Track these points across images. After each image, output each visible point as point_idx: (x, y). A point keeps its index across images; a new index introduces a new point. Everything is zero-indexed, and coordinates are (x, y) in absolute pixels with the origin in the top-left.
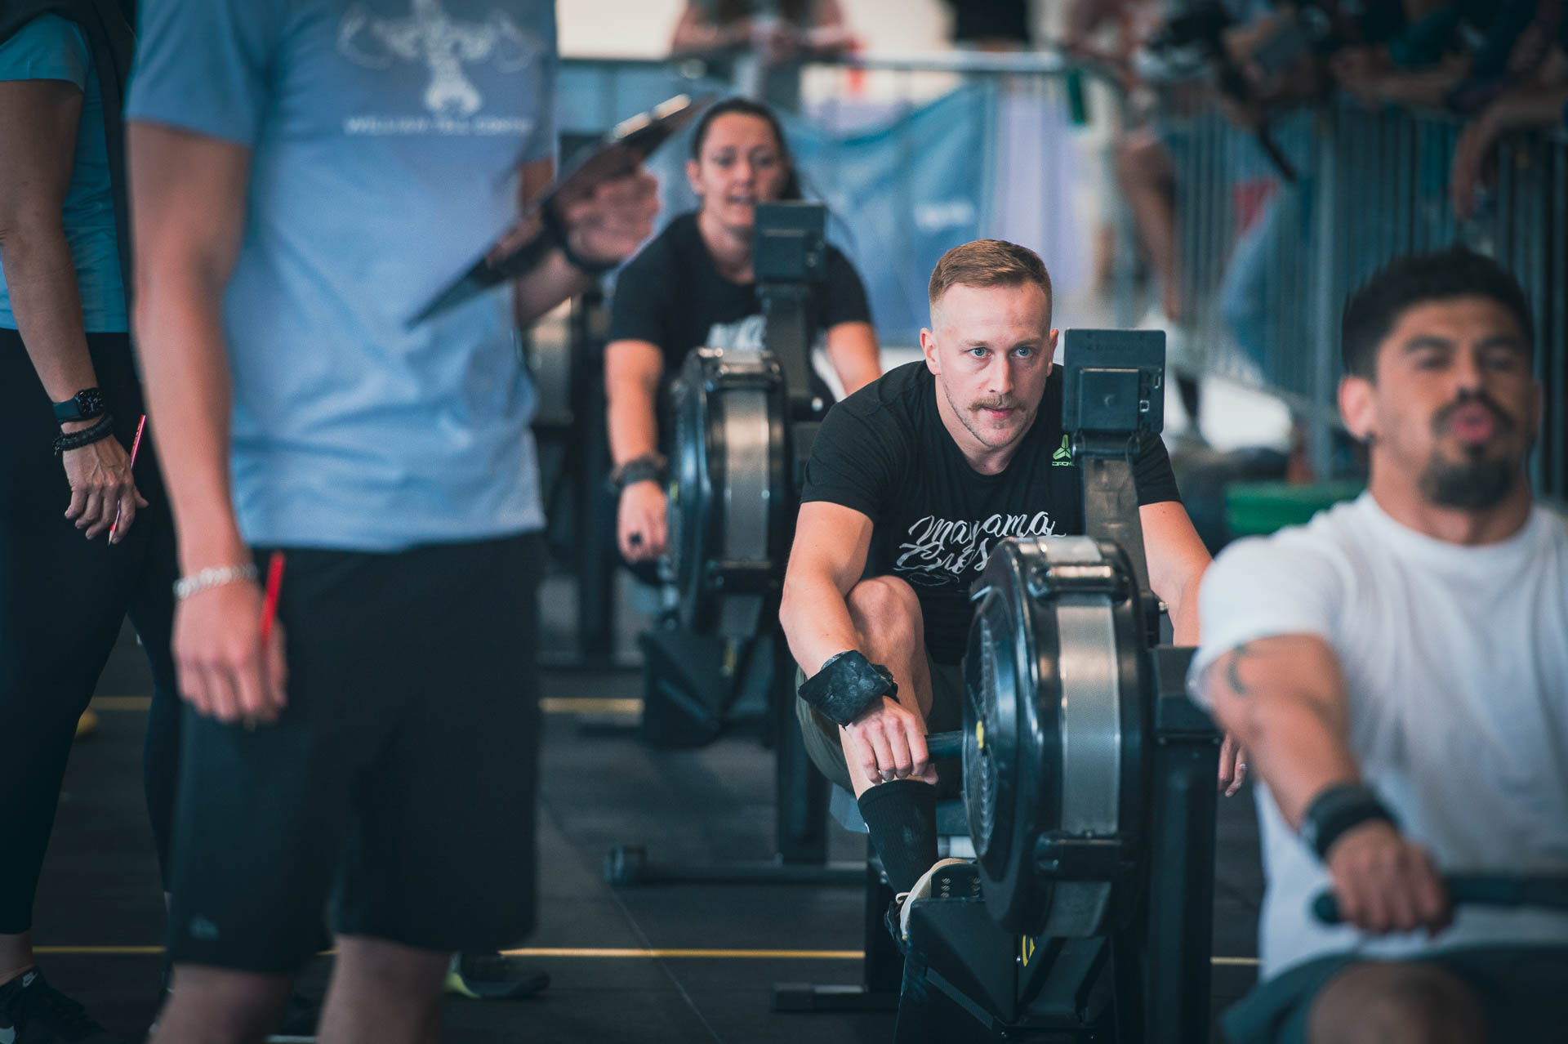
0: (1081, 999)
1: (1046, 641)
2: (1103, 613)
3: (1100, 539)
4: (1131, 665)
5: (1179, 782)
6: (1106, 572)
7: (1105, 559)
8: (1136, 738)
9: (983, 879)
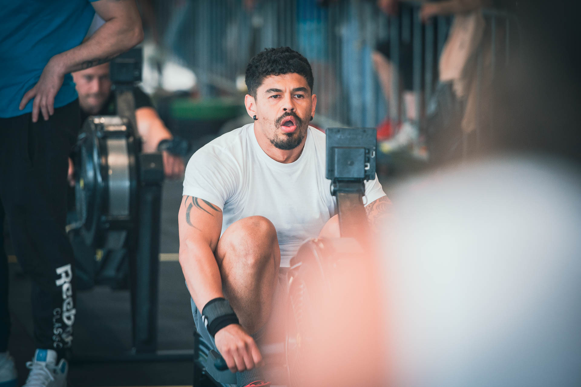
0: (118, 269)
1: (104, 152)
2: (123, 142)
3: (122, 117)
4: (133, 159)
5: (149, 197)
6: (124, 128)
7: (123, 124)
8: (135, 183)
9: (84, 232)
